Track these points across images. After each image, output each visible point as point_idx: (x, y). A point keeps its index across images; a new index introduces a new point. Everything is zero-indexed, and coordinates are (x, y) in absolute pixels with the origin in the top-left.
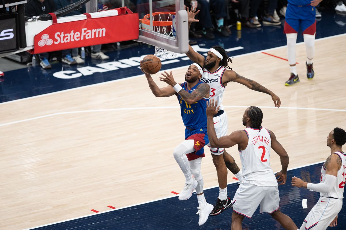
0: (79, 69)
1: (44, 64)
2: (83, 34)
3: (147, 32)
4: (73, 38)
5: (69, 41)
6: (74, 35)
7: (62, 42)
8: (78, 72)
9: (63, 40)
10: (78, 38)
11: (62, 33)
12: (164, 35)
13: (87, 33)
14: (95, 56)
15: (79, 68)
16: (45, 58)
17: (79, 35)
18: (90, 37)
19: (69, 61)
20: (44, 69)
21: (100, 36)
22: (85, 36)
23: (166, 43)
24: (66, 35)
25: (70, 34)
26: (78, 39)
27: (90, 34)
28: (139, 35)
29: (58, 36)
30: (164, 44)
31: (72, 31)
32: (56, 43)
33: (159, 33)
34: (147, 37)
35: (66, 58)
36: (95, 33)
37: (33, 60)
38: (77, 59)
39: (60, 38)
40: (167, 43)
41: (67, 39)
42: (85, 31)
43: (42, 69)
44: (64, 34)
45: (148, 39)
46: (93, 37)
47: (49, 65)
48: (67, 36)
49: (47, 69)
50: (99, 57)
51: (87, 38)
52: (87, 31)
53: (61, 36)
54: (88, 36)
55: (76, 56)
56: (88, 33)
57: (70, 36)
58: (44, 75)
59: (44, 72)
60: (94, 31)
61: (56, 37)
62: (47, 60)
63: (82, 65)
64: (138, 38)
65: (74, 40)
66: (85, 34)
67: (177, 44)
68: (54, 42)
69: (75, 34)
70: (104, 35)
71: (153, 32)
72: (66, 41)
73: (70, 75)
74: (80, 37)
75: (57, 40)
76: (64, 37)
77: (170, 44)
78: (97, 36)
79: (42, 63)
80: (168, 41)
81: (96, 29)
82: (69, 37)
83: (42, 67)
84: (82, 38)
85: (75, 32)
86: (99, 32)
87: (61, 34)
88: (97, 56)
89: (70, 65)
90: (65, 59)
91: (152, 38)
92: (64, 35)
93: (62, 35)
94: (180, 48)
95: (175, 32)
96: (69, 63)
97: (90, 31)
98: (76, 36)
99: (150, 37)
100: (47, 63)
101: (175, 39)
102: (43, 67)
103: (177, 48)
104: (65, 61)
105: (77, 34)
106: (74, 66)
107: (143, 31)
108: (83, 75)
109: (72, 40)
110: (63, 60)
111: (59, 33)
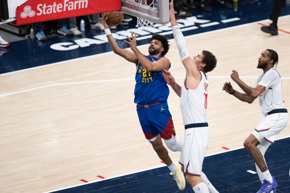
0: (77, 41)
1: (40, 36)
2: (66, 5)
3: (129, 3)
4: (56, 10)
5: (51, 12)
6: (56, 7)
7: (45, 13)
8: (75, 44)
9: (46, 11)
10: (60, 9)
11: (45, 5)
12: (145, 6)
13: (69, 5)
14: (95, 27)
15: (77, 39)
16: (41, 30)
17: (61, 7)
18: (72, 9)
19: (65, 32)
20: (40, 41)
21: (83, 7)
22: (67, 7)
23: (147, 14)
24: (48, 6)
25: (52, 6)
26: (61, 11)
27: (72, 5)
28: (122, 6)
29: (41, 7)
30: (146, 15)
31: (55, 3)
32: (38, 14)
33: (141, 4)
34: (130, 8)
35: (61, 29)
36: (78, 4)
37: (31, 33)
38: (75, 30)
39: (43, 9)
40: (149, 14)
41: (49, 11)
42: (67, 3)
43: (38, 41)
44: (47, 5)
45: (131, 10)
46: (75, 8)
47: (44, 37)
48: (50, 8)
49: (42, 41)
50: (98, 28)
51: (69, 9)
52: (70, 3)
53: (43, 7)
54: (71, 7)
55: (74, 27)
56: (71, 4)
57: (53, 7)
58: (40, 47)
59: (40, 44)
60: (76, 2)
61: (38, 8)
62: (42, 32)
63: (80, 37)
64: (121, 9)
65: (57, 11)
66: (67, 5)
67: (158, 15)
68: (36, 14)
69: (57, 5)
70: (86, 6)
71: (135, 3)
72: (48, 13)
73: (67, 46)
74: (63, 8)
75: (39, 12)
76: (46, 9)
77: (152, 15)
78: (79, 8)
79: (38, 35)
80: (149, 12)
81: (78, 1)
82: (51, 9)
83: (37, 39)
84: (65, 10)
85: (57, 4)
86: (81, 3)
87: (43, 6)
88: (97, 27)
89: (66, 36)
90: (60, 31)
91: (134, 9)
92: (46, 7)
93: (45, 7)
94: (161, 19)
95: (157, 3)
96: (65, 34)
97: (72, 3)
98: (58, 8)
99: (132, 9)
100: (43, 35)
101: (156, 10)
102: (39, 39)
103: (158, 19)
104: (61, 32)
105: (60, 6)
106: (71, 38)
107: (125, 2)
108: (80, 47)
109: (55, 12)
110: (58, 31)
111: (41, 5)
